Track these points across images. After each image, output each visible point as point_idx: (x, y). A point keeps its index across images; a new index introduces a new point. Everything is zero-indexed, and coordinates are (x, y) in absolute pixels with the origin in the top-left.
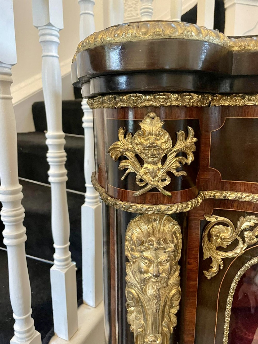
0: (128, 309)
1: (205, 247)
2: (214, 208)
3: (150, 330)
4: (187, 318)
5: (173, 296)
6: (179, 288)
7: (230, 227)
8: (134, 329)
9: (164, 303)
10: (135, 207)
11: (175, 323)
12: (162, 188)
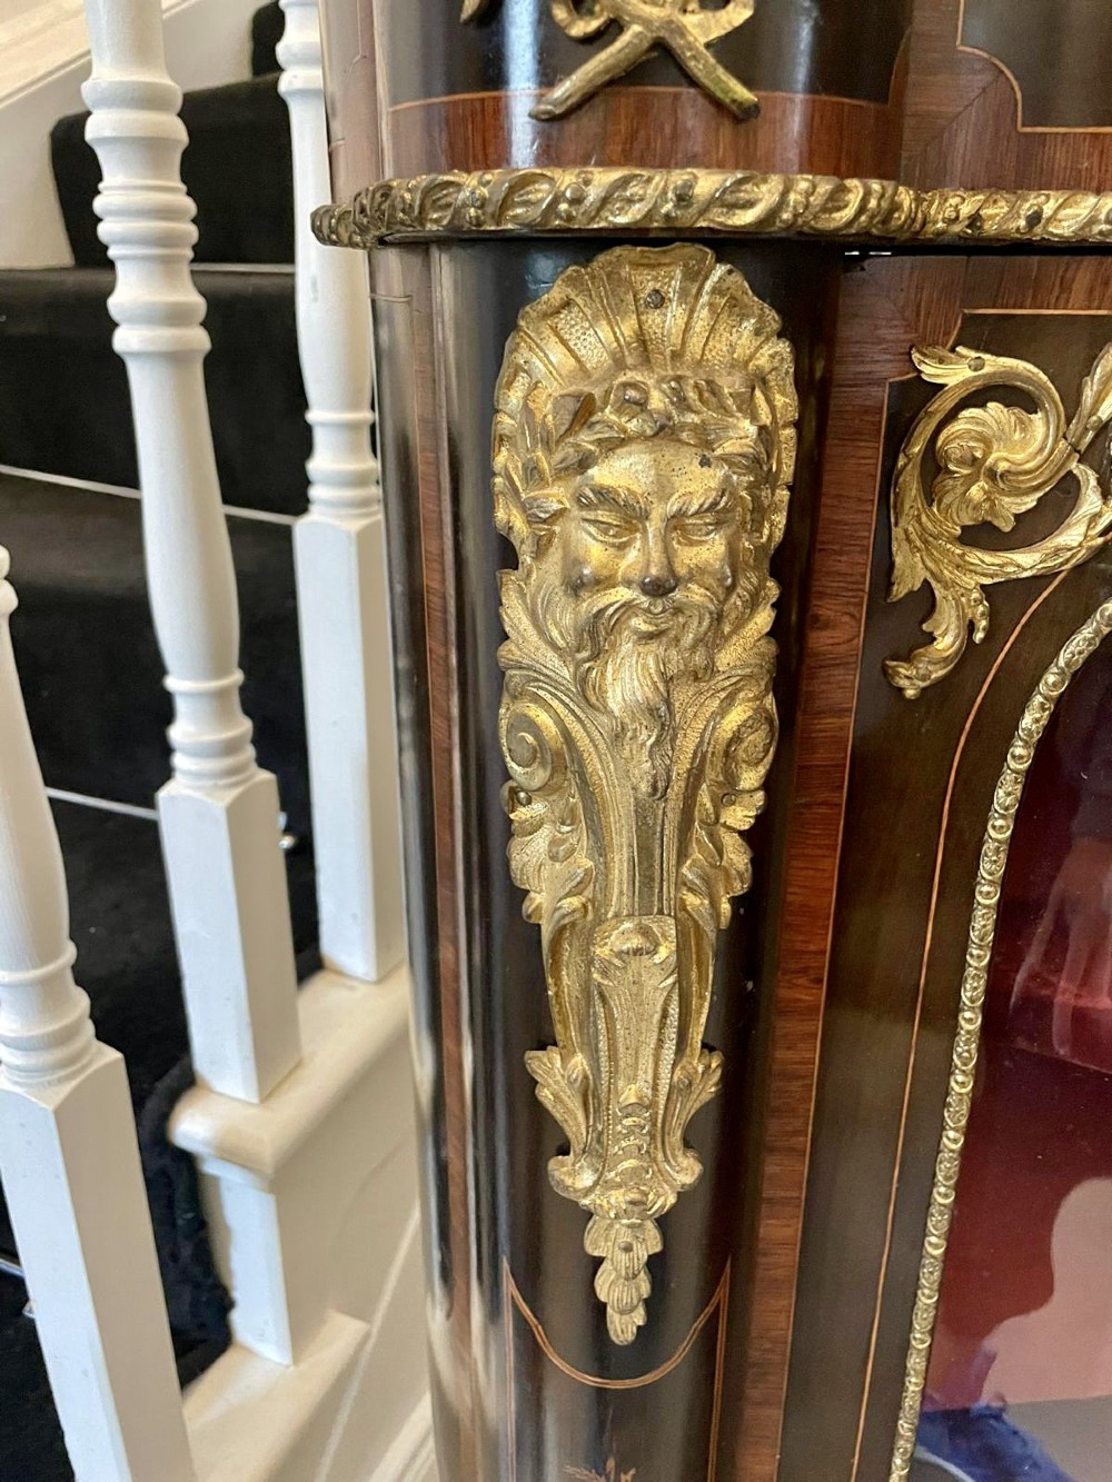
0: (513, 811)
1: (906, 531)
2: (966, 311)
3: (621, 893)
4: (795, 895)
5: (736, 738)
6: (770, 702)
7: (1040, 414)
8: (544, 906)
9: (692, 764)
10: (545, 187)
11: (740, 875)
12: (702, 49)
